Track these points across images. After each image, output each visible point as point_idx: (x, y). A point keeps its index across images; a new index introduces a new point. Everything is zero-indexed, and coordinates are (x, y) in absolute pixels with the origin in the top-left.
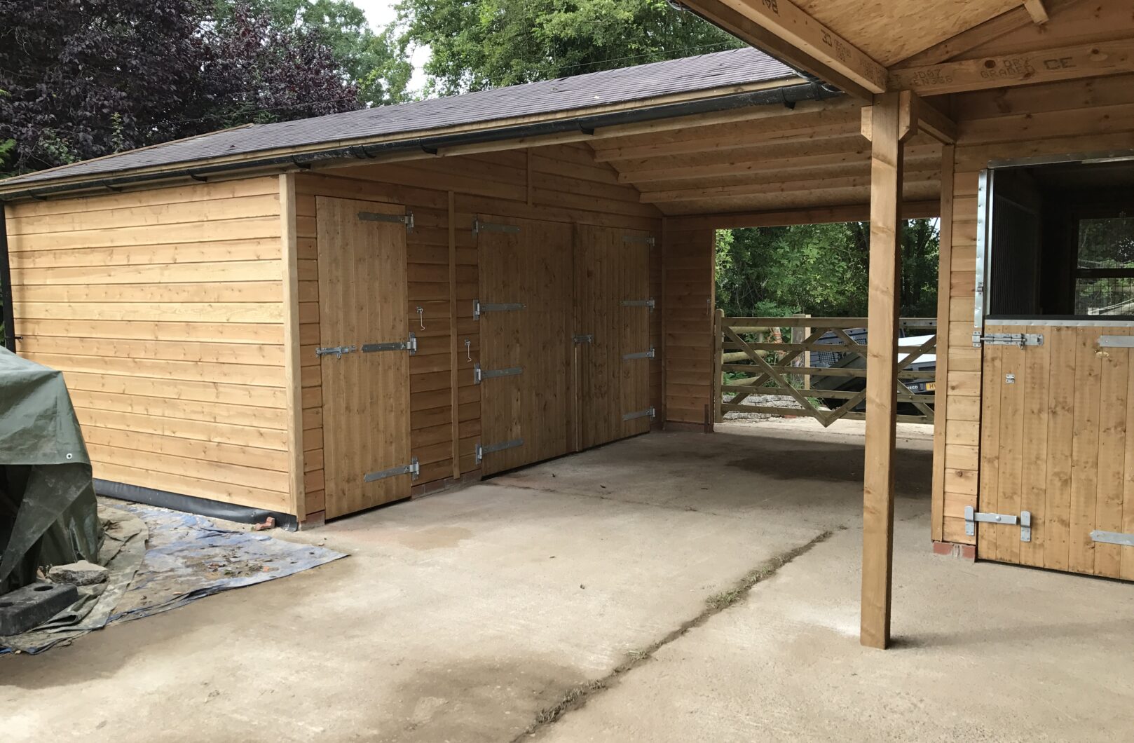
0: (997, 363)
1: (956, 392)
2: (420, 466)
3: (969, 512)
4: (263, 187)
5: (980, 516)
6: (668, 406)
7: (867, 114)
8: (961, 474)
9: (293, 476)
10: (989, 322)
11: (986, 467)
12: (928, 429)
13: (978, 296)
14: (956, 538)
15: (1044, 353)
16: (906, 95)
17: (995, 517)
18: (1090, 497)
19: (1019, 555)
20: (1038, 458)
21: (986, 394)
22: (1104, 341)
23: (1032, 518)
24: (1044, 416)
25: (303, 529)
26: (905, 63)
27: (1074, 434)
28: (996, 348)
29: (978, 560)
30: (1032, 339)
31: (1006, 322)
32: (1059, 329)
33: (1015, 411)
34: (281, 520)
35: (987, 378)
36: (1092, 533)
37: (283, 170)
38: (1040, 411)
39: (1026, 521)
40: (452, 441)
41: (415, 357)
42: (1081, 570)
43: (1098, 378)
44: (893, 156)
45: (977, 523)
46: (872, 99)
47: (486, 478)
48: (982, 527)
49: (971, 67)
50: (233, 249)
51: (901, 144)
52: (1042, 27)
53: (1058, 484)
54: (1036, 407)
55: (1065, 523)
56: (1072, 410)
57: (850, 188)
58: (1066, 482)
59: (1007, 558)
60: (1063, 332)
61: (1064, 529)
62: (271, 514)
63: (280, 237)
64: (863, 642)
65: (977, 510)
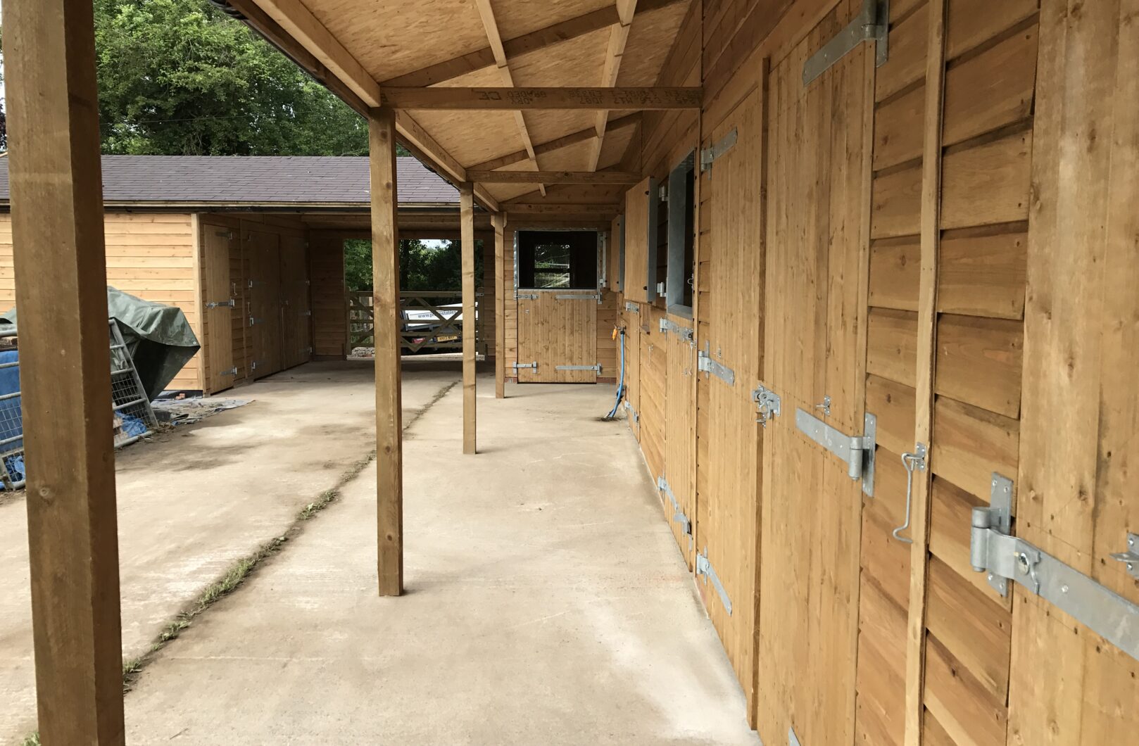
0: (523, 306)
1: (508, 318)
2: (238, 370)
3: (514, 364)
4: (182, 219)
5: (519, 366)
6: (317, 346)
7: (493, 218)
8: (511, 350)
9: (200, 369)
10: (519, 290)
11: (520, 346)
12: (461, 354)
13: (515, 280)
14: (510, 376)
15: (539, 301)
16: (505, 213)
17: (523, 365)
18: (555, 354)
19: (532, 379)
20: (538, 341)
21: (519, 317)
22: (558, 297)
23: (537, 364)
24: (540, 325)
25: (206, 397)
26: (504, 202)
27: (549, 331)
28: (522, 300)
29: (518, 383)
30: (534, 297)
31: (525, 290)
32: (543, 292)
33: (530, 324)
34: (198, 393)
35: (519, 312)
36: (556, 367)
37: (195, 212)
38: (538, 323)
39: (535, 365)
40: (243, 358)
41: (233, 310)
42: (553, 381)
43: (556, 310)
44: (502, 233)
45: (517, 368)
46: (495, 213)
47: (256, 380)
48: (520, 370)
49: (524, 206)
50: (150, 250)
51: (504, 229)
52: (544, 197)
53: (545, 350)
54: (537, 322)
55: (548, 365)
56: (548, 323)
57: (430, 223)
58: (547, 349)
59: (528, 381)
60: (545, 294)
61: (547, 367)
62: (182, 392)
63: (191, 246)
64: (497, 397)
65: (517, 363)
